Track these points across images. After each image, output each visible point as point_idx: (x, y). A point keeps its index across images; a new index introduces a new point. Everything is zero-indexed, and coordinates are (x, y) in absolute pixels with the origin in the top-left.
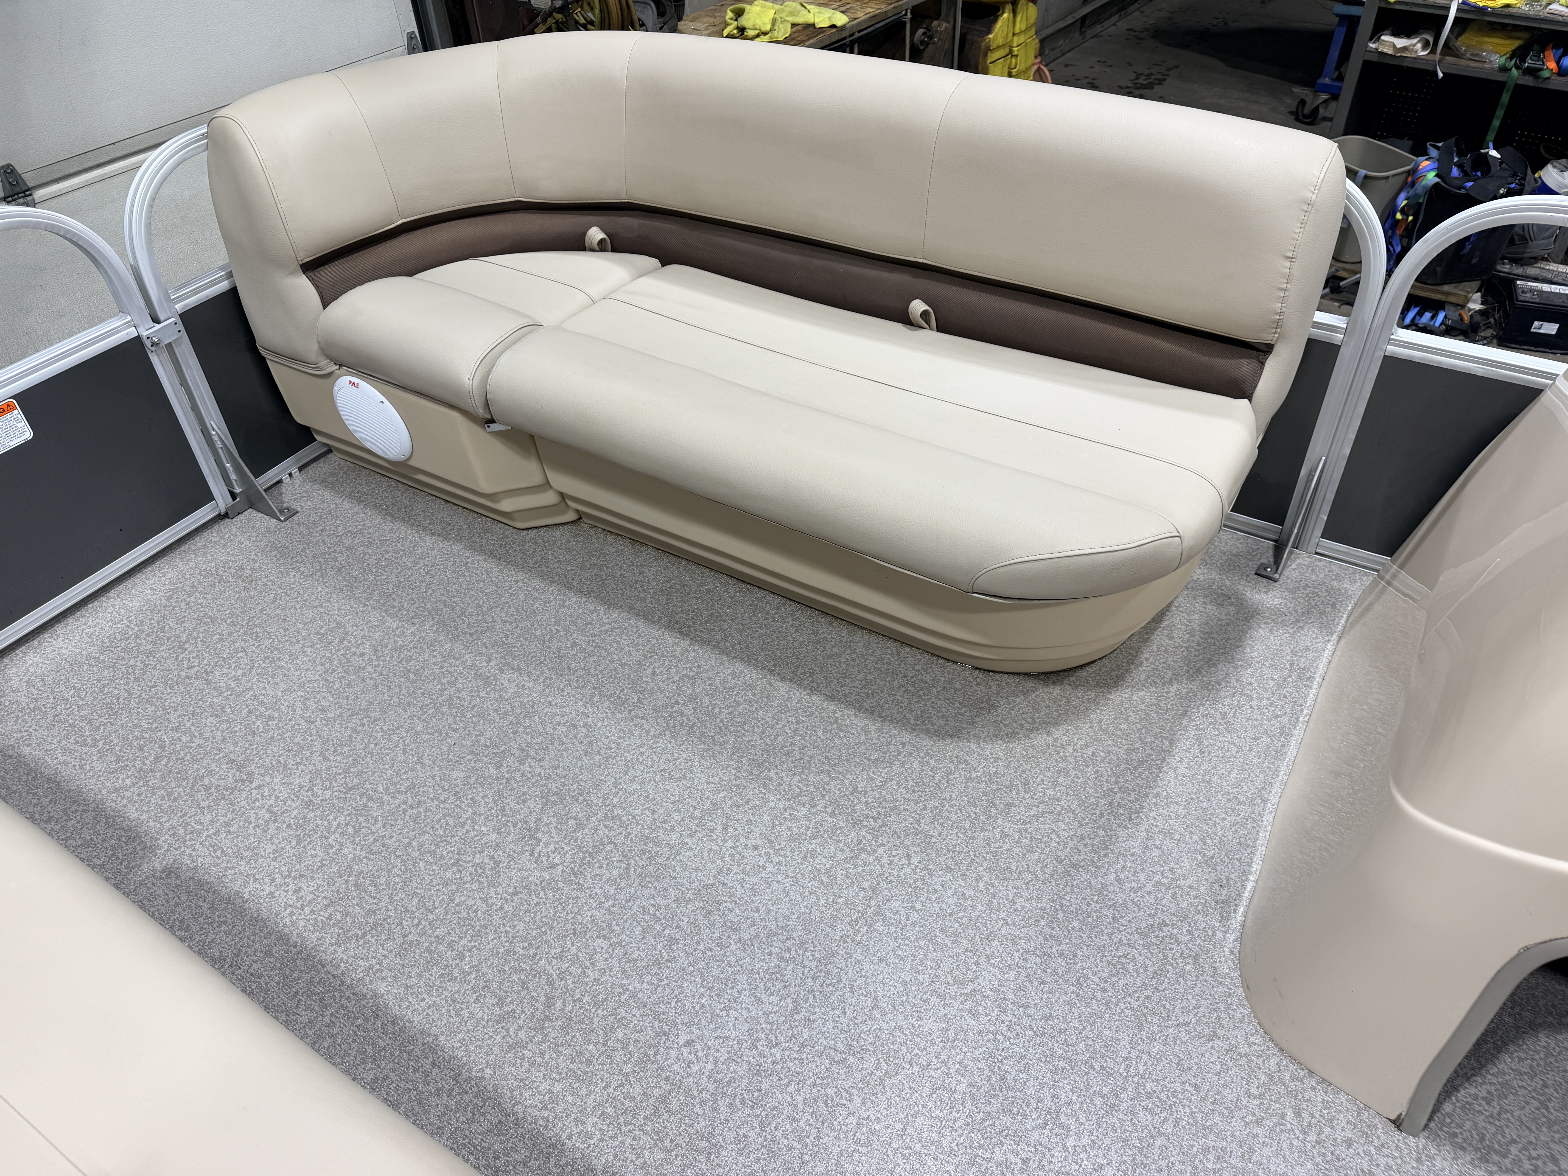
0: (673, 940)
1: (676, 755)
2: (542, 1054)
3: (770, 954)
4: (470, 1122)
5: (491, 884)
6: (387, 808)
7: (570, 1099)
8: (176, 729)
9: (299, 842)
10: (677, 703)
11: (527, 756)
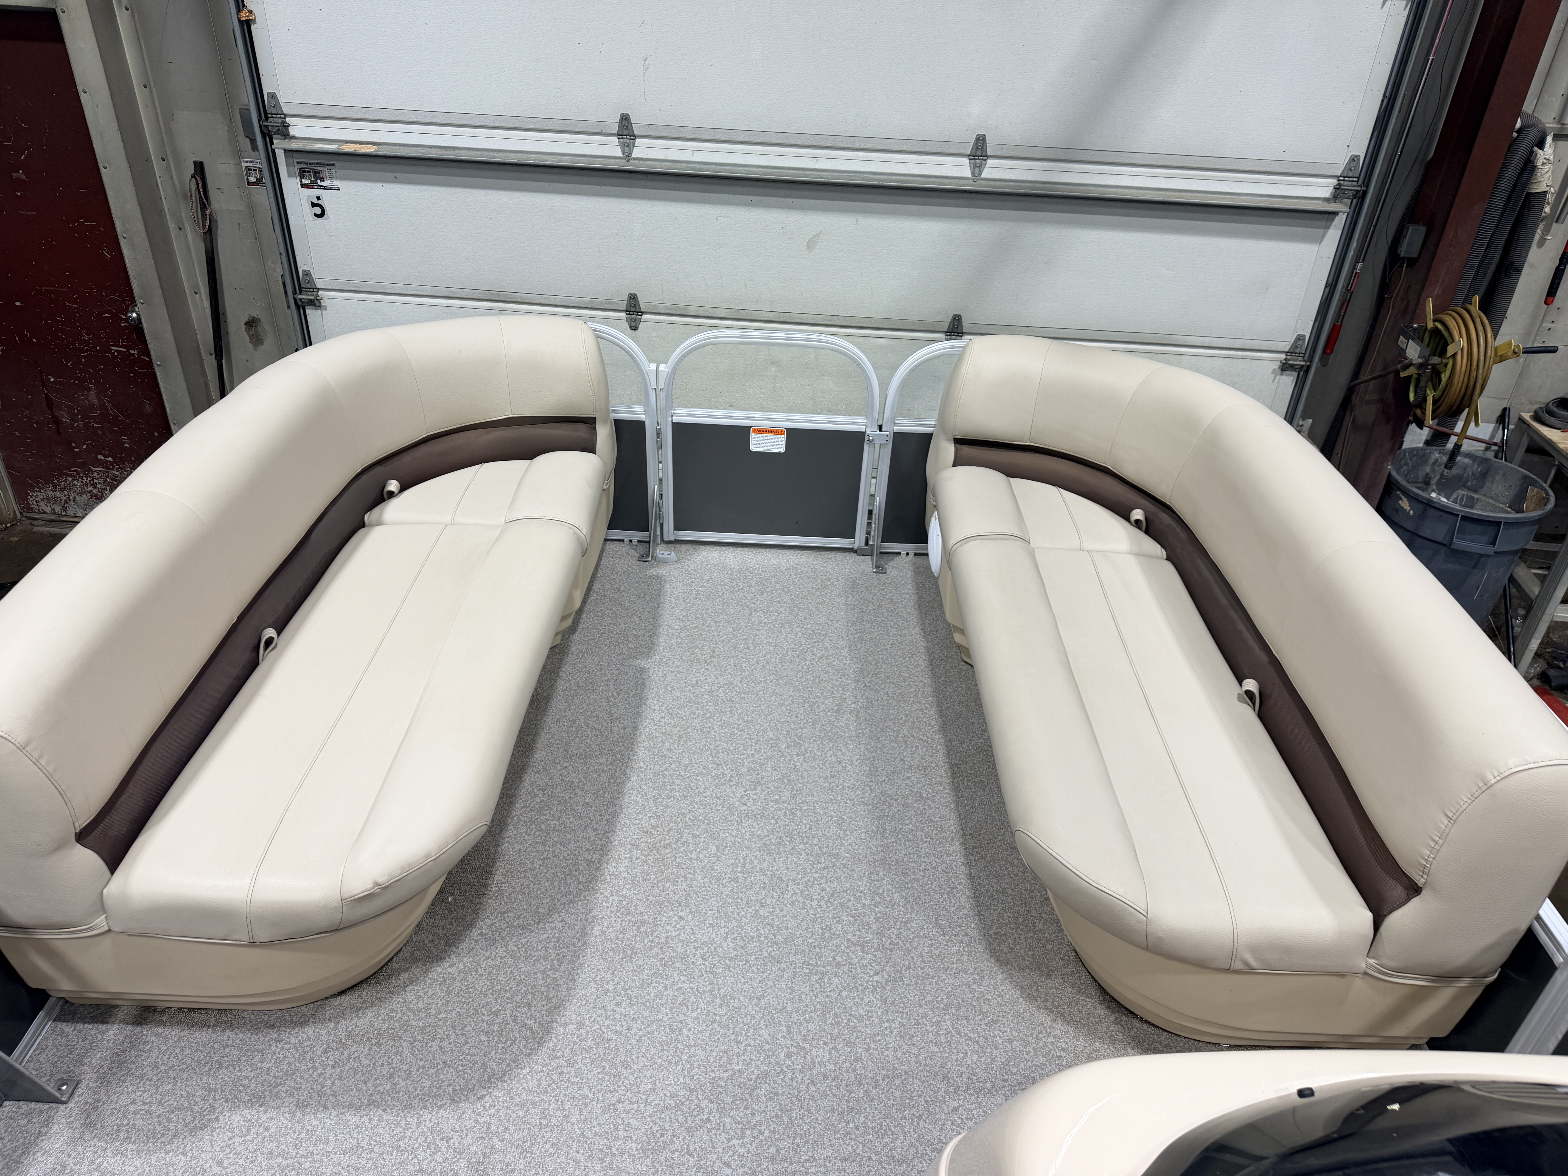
0: (736, 880)
1: (858, 819)
2: (637, 858)
3: (757, 930)
4: (588, 850)
5: (716, 786)
6: (731, 720)
7: (621, 883)
8: (716, 622)
9: (688, 702)
10: (896, 800)
11: (804, 755)
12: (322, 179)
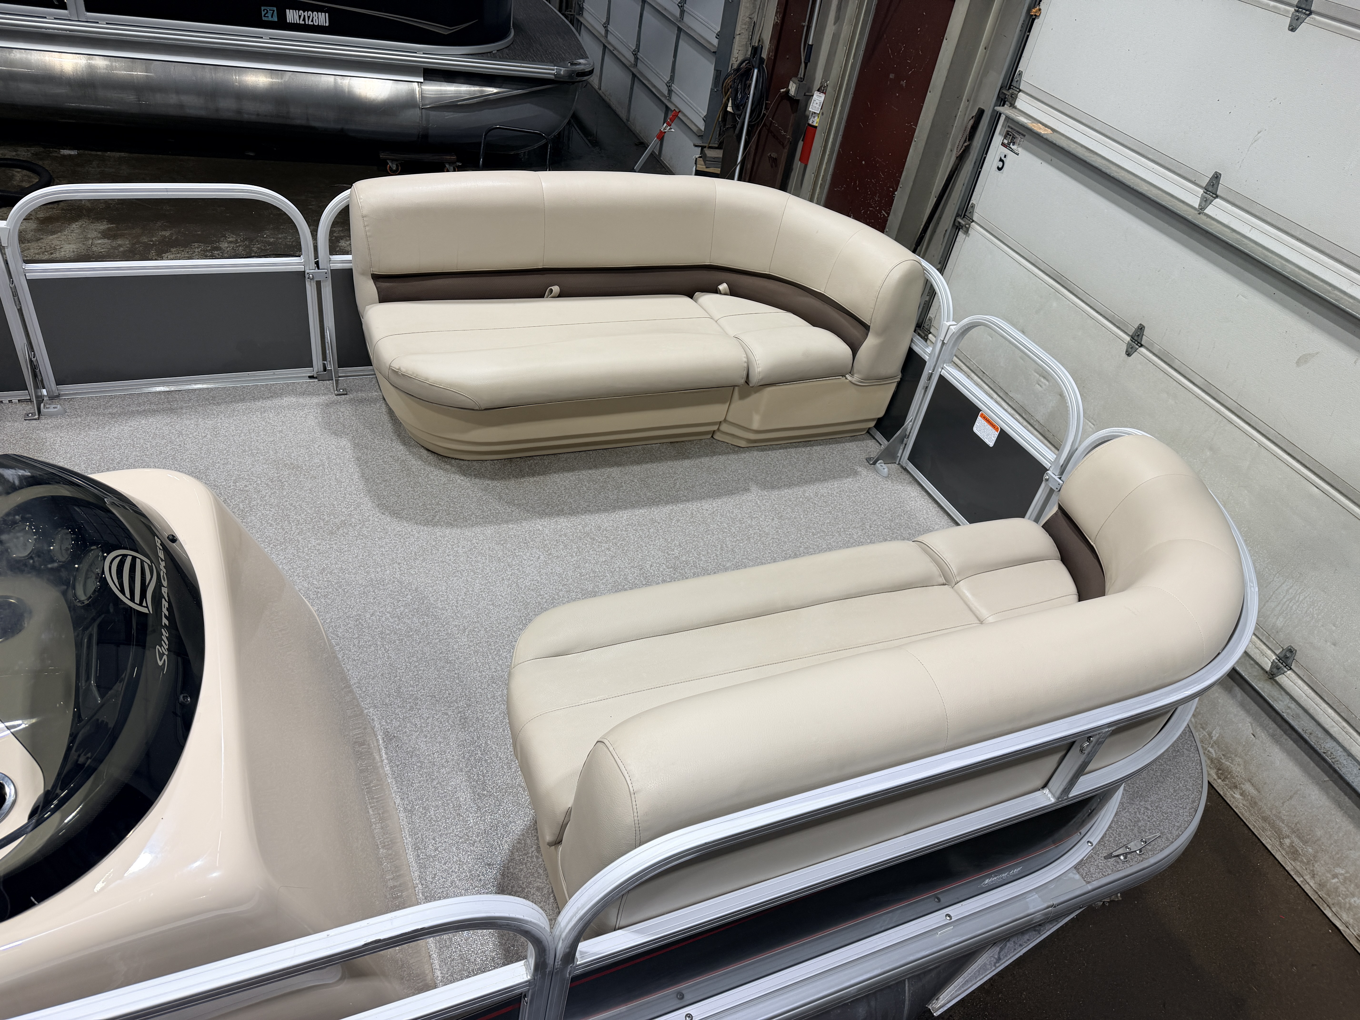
2: (576, 529)
4: (571, 507)
7: (553, 527)
9: (732, 518)
12: (1014, 144)
